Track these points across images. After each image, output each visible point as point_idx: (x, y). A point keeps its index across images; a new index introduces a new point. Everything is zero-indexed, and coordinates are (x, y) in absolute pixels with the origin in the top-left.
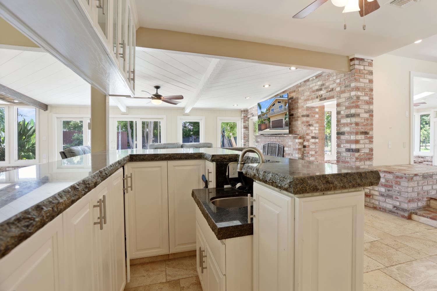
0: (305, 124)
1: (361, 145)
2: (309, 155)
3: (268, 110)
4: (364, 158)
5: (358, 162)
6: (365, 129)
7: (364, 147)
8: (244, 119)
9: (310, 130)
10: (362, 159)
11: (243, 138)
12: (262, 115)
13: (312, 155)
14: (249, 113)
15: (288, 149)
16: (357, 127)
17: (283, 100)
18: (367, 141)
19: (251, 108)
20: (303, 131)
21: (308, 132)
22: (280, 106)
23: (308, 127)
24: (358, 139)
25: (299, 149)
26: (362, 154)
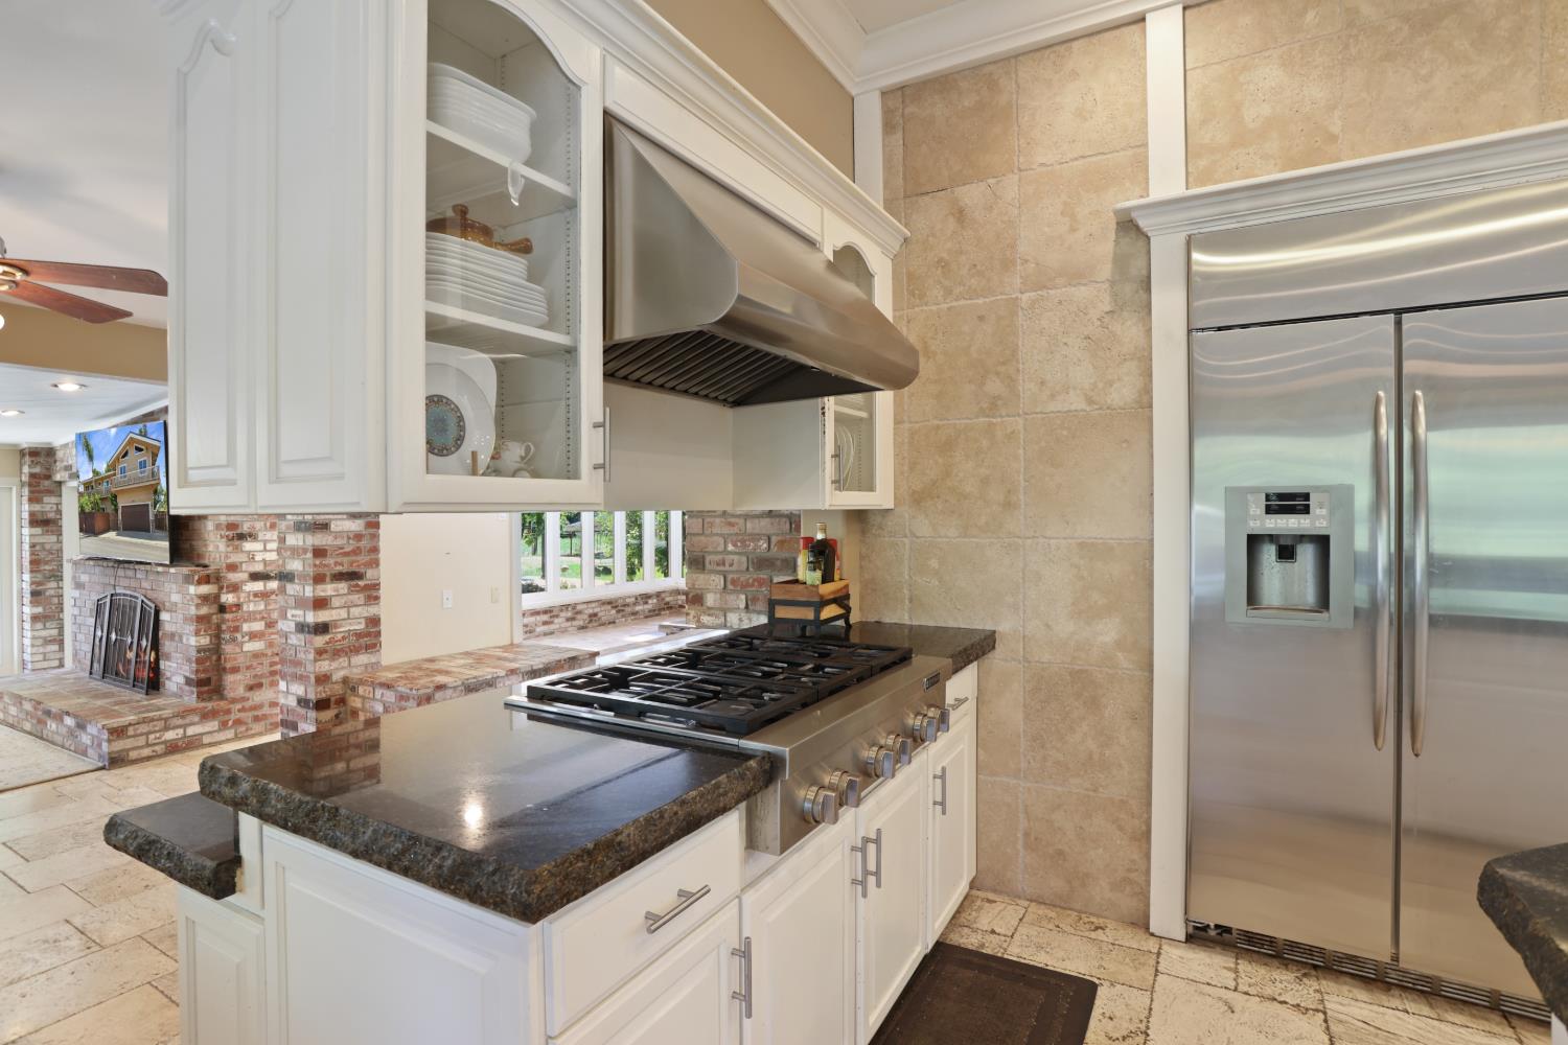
0: (223, 533)
1: (334, 612)
2: (239, 636)
3: (112, 467)
4: (349, 647)
5: (327, 662)
6: (351, 564)
7: (346, 616)
8: (30, 485)
9: (242, 551)
10: (338, 651)
11: (26, 564)
12: (96, 481)
13: (253, 636)
14: (58, 464)
15: (169, 619)
16: (318, 562)
17: (148, 446)
18: (358, 598)
19: (67, 444)
20: (218, 556)
21: (234, 558)
22: (141, 462)
23: (237, 543)
24: (323, 594)
25: (200, 619)
26: (339, 636)
